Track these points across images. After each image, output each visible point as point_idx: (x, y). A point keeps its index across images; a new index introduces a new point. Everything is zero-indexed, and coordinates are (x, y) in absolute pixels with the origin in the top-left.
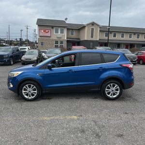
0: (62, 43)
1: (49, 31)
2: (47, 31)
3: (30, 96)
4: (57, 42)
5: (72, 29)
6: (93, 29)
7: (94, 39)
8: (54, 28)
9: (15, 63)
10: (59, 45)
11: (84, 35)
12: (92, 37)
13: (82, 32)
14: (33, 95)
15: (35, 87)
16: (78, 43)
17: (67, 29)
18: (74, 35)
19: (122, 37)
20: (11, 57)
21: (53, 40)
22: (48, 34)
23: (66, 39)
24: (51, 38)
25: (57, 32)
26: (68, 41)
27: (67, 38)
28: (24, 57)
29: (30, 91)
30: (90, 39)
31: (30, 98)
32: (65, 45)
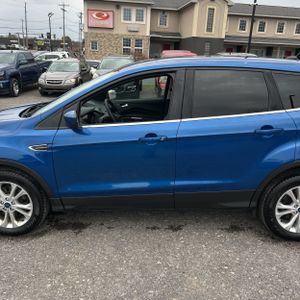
0: (139, 43)
1: (111, 14)
2: (106, 15)
3: (9, 220)
4: (127, 42)
5: (164, 11)
6: (212, 11)
7: (214, 35)
8: (122, 8)
9: (24, 90)
10: (132, 48)
11: (192, 25)
12: (209, 29)
13: (185, 17)
14: (19, 216)
15: (23, 192)
16: (177, 44)
17: (152, 10)
18: (168, 26)
19: (280, 30)
20: (14, 76)
21: (118, 36)
22: (108, 23)
23: (148, 34)
24: (115, 32)
25: (128, 17)
26: (153, 40)
27: (151, 33)
28: (45, 78)
29: (7, 205)
30: (205, 34)
31: (10, 226)
32: (145, 48)
